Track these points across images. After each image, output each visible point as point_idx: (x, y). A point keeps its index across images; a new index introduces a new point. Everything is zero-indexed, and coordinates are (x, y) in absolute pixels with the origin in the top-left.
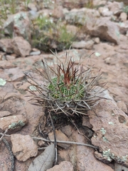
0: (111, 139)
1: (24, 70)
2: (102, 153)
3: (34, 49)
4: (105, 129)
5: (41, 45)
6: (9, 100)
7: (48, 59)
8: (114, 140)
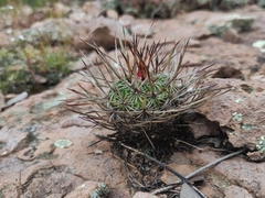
0: (254, 121)
1: (19, 126)
2: (256, 150)
3: (9, 96)
4: (238, 111)
5: (16, 85)
6: (34, 180)
7: (48, 97)
8: (259, 119)
